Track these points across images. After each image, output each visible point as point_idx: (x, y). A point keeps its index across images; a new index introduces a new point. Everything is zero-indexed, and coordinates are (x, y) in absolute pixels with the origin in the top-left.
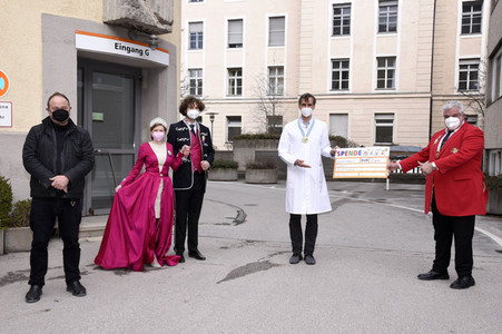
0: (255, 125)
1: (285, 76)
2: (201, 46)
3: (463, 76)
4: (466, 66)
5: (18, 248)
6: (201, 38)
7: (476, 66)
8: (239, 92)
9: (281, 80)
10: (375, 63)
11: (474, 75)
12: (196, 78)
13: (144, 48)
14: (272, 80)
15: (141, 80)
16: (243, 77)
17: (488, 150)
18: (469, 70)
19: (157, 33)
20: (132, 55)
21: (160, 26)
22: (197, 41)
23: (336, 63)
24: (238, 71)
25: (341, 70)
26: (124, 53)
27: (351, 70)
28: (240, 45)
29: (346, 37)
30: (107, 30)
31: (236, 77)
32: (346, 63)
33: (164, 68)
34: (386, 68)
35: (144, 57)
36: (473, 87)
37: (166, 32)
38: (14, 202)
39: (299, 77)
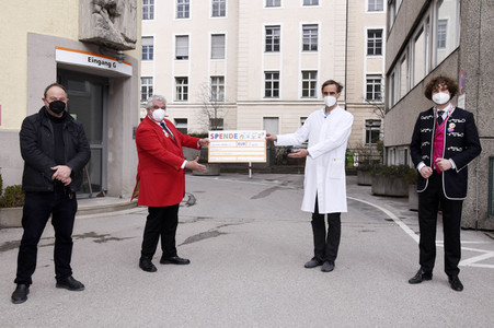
0: (200, 126)
1: (225, 85)
2: (151, 58)
3: (369, 88)
4: (371, 81)
5: (8, 224)
6: (151, 50)
7: (379, 81)
8: (186, 97)
9: (222, 88)
10: (301, 75)
11: (378, 88)
12: (147, 85)
13: (112, 62)
14: (214, 88)
15: (108, 87)
16: (189, 85)
17: (387, 148)
18: (374, 84)
19: (123, 50)
20: (102, 67)
21: (126, 44)
22: (148, 53)
23: (268, 75)
24: (185, 80)
25: (272, 80)
26: (96, 65)
27: (281, 80)
28: (186, 57)
29: (276, 53)
30: (81, 47)
31: (182, 85)
32: (277, 75)
33: (127, 77)
34: (310, 80)
35: (112, 68)
36: (377, 97)
37: (131, 48)
38: (4, 187)
39: (237, 85)
